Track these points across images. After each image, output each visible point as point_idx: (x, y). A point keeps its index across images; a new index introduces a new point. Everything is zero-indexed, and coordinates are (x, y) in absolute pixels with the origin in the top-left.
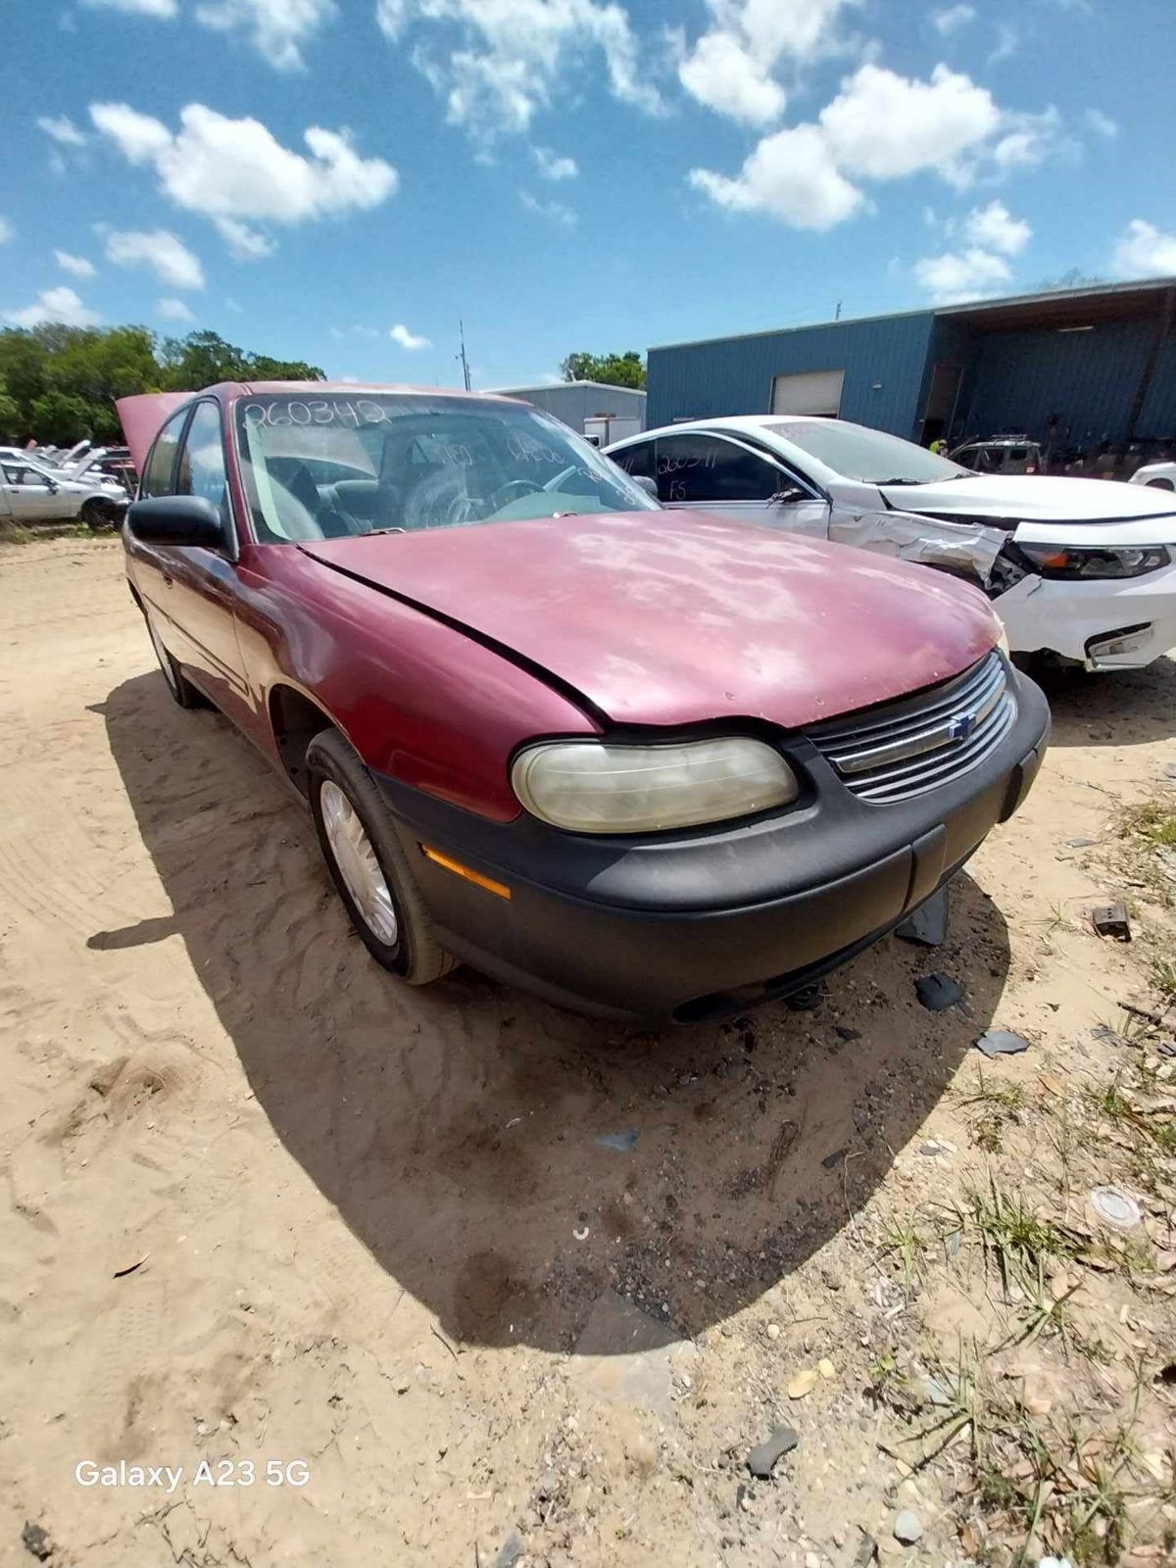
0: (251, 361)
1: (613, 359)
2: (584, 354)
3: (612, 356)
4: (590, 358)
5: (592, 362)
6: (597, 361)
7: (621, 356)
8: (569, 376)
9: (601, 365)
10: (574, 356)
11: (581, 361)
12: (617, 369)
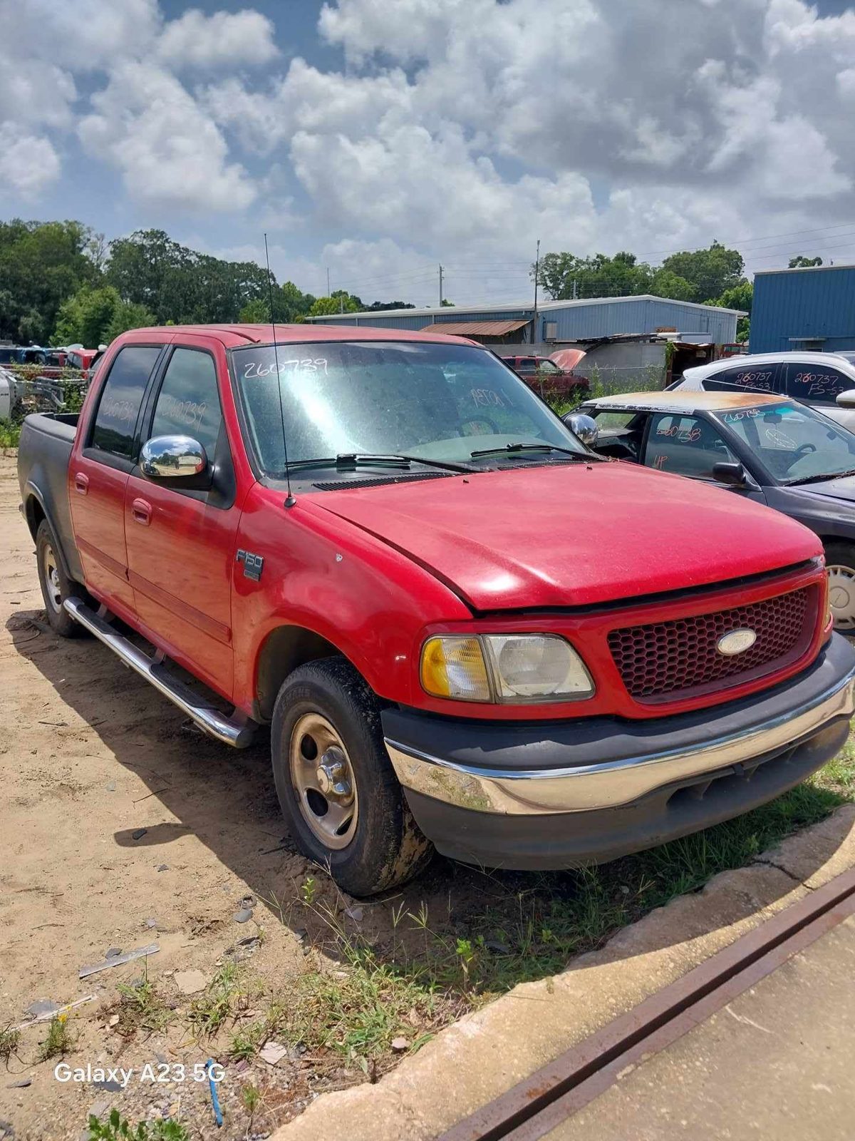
0: (193, 259)
1: (602, 260)
2: (563, 254)
3: (598, 257)
4: (572, 258)
5: (573, 263)
6: (579, 262)
7: (611, 255)
8: (543, 277)
9: (583, 267)
10: (553, 256)
11: (559, 261)
12: (608, 272)
